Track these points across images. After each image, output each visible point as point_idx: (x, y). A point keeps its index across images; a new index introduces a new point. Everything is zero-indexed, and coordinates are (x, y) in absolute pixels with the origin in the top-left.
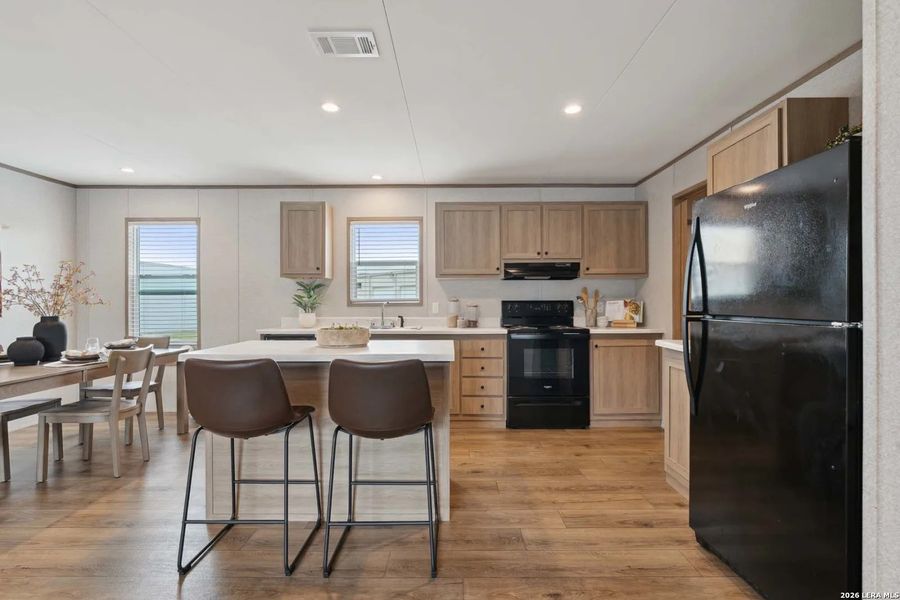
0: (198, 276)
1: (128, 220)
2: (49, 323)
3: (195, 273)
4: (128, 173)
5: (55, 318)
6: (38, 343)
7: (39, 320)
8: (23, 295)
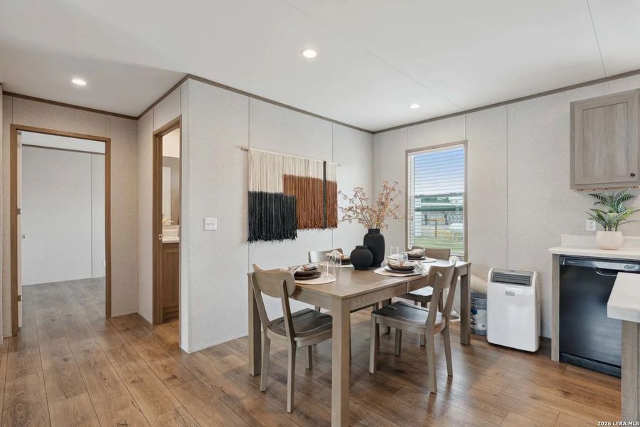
0: (465, 195)
1: (408, 152)
2: (374, 235)
3: (463, 191)
4: (416, 108)
5: (378, 231)
6: (369, 252)
7: (367, 232)
8: (359, 211)
